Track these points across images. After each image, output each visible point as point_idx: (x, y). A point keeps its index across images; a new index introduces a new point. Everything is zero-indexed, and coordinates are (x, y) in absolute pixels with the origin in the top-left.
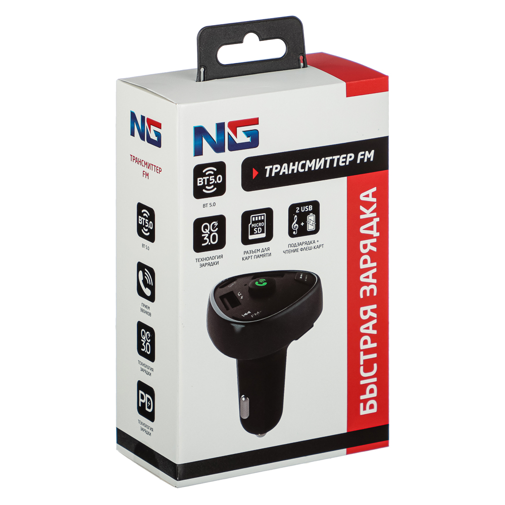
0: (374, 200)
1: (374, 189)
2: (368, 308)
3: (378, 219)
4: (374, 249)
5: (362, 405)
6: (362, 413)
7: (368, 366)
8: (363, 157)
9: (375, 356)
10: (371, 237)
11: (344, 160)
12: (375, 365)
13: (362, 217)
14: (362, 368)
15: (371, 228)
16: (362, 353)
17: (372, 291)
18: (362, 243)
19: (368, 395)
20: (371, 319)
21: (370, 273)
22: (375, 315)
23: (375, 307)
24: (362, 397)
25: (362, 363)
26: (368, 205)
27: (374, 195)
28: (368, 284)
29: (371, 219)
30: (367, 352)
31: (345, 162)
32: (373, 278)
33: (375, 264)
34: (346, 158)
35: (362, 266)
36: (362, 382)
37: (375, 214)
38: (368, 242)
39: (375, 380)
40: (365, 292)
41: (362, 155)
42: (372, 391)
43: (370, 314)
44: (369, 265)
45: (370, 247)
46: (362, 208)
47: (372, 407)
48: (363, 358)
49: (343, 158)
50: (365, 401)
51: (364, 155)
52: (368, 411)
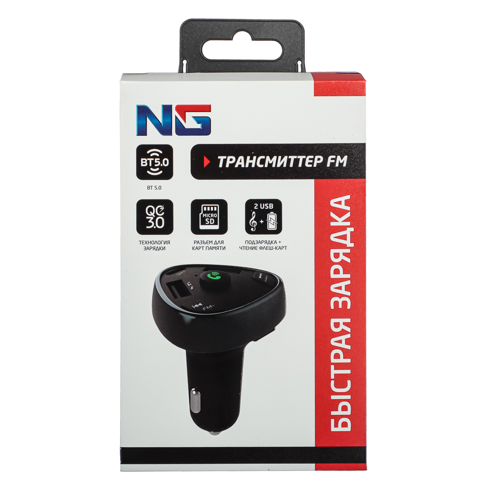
0: (348, 208)
1: (348, 197)
2: (341, 321)
3: (352, 229)
4: (348, 260)
5: (333, 421)
6: (333, 429)
7: (341, 381)
8: (333, 161)
9: (348, 372)
10: (344, 246)
11: (311, 161)
12: (349, 382)
13: (332, 224)
14: (332, 382)
15: (344, 237)
16: (332, 367)
17: (345, 303)
18: (333, 251)
19: (340, 412)
20: (343, 332)
21: (343, 284)
22: (348, 330)
23: (348, 320)
24: (333, 413)
25: (332, 377)
26: (340, 213)
27: (347, 203)
28: (341, 296)
29: (344, 228)
30: (338, 366)
31: (312, 164)
32: (346, 290)
33: (348, 276)
34: (313, 159)
35: (333, 276)
36: (333, 397)
37: (348, 224)
38: (341, 251)
39: (349, 397)
40: (336, 303)
41: (332, 159)
42: (344, 408)
43: (342, 327)
44: (341, 275)
45: (342, 257)
46: (332, 215)
47: (345, 425)
48: (333, 372)
49: (310, 159)
50: (337, 418)
51: (335, 159)
52: (340, 429)
